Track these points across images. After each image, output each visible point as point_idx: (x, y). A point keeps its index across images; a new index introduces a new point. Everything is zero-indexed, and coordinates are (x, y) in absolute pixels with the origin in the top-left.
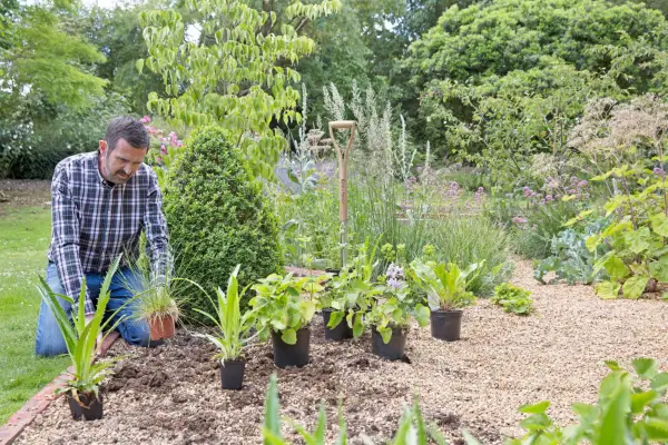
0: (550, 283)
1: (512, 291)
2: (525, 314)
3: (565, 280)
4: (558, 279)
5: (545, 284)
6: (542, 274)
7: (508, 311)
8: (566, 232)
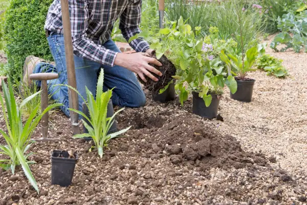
0: (281, 51)
1: (270, 59)
2: (283, 77)
3: (291, 49)
4: (287, 48)
5: (278, 51)
6: (276, 44)
7: (271, 75)
8: (288, 15)
